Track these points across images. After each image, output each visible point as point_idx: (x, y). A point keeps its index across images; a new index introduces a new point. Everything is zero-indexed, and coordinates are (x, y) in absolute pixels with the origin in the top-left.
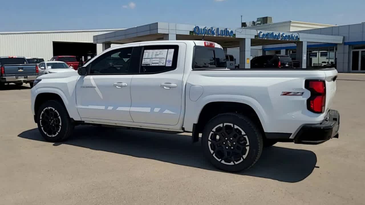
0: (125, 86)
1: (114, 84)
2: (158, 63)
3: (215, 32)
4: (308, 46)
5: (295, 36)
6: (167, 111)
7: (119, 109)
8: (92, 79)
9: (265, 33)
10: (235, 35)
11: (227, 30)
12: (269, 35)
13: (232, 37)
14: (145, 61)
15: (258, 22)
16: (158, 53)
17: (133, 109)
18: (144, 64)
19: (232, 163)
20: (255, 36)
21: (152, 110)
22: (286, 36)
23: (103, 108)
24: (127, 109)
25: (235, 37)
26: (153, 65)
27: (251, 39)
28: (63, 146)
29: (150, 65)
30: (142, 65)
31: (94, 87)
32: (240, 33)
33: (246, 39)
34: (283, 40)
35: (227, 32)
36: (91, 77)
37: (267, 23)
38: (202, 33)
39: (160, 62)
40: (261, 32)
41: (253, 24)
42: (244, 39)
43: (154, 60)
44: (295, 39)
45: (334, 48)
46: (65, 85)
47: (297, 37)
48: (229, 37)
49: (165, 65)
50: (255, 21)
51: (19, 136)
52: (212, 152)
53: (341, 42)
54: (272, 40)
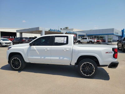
1: (44, 49)
7: (46, 58)
8: (34, 47)
16: (61, 39)
17: (52, 58)
18: (56, 42)
19: (89, 75)
20: (66, 32)
21: (60, 58)
23: (39, 57)
28: (22, 72)
31: (35, 50)
35: (59, 31)
37: (67, 29)
43: (59, 41)
46: (23, 49)
47: (76, 33)
49: (63, 43)
50: (64, 28)
51: (1, 69)
52: (82, 72)
53: (86, 35)
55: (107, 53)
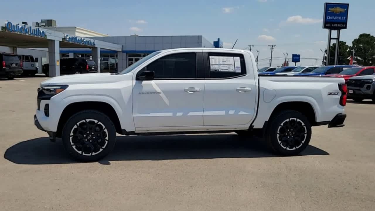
0: (199, 91)
1: (186, 89)
2: (227, 69)
3: (27, 30)
4: (101, 51)
5: (92, 42)
6: (242, 113)
7: (191, 114)
8: (155, 84)
9: (70, 37)
10: (46, 35)
11: (39, 30)
12: (74, 39)
13: (43, 37)
14: (213, 67)
15: (42, 24)
16: (225, 60)
17: (206, 113)
18: (213, 70)
19: (294, 149)
20: (63, 39)
21: (227, 113)
22: (86, 41)
23: (170, 114)
24: (200, 114)
25: (46, 38)
26: (222, 71)
27: (60, 42)
29: (220, 71)
30: (211, 71)
31: (159, 93)
32: (50, 34)
33: (55, 41)
34: (84, 44)
35: (39, 32)
36: (153, 82)
37: (51, 25)
38: (14, 31)
39: (229, 68)
40: (67, 36)
41: (37, 25)
42: (54, 41)
43: (222, 67)
44: (92, 44)
45: (114, 54)
46: (119, 91)
47: (94, 43)
48: (41, 37)
49: (234, 71)
50: (39, 22)
52: (280, 142)
53: (121, 50)
54: (75, 44)
55: (330, 94)
